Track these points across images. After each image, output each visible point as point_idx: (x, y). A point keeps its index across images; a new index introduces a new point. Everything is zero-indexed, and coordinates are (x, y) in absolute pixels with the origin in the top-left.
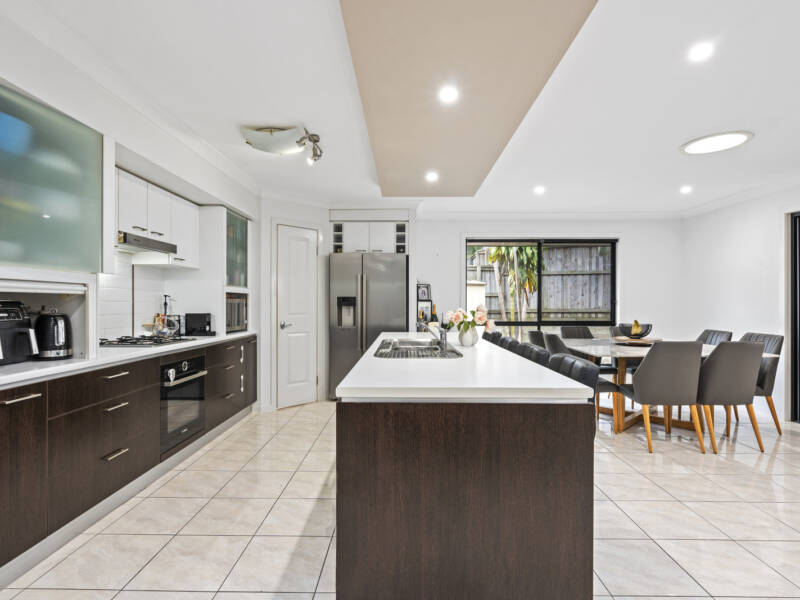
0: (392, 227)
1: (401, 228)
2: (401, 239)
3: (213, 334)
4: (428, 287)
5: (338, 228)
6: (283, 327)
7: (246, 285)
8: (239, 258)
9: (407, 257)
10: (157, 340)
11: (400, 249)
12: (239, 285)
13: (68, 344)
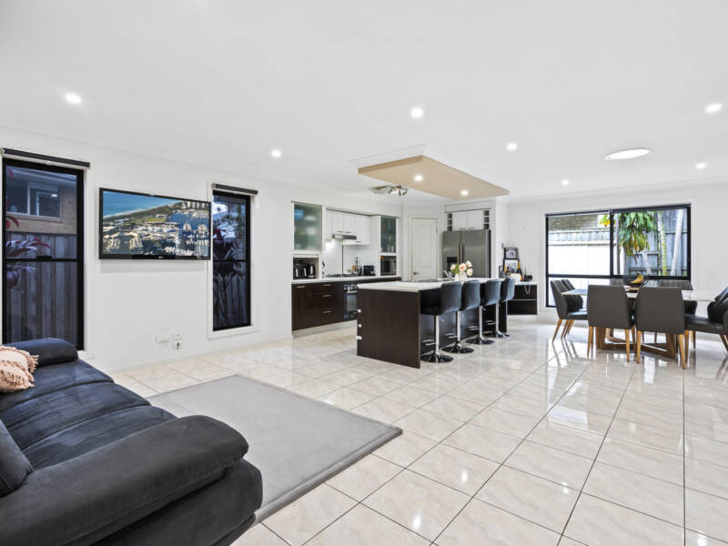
0: (482, 213)
1: (487, 213)
2: (487, 220)
3: (374, 275)
4: (516, 250)
5: (450, 216)
6: (415, 274)
7: (395, 251)
8: (390, 238)
9: (490, 231)
10: (353, 275)
11: (487, 226)
12: (390, 251)
13: (314, 273)
